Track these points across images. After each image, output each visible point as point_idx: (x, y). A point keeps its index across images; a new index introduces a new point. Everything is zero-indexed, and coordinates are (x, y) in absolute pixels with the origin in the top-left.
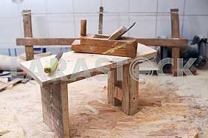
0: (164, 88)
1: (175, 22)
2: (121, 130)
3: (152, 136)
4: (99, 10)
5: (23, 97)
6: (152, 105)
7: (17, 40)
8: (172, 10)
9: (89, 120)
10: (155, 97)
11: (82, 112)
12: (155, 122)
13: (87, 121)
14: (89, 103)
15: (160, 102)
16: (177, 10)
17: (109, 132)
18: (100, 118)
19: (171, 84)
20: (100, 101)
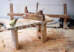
0: (59, 33)
1: (65, 9)
2: (38, 48)
3: (49, 51)
4: (36, 4)
5: (8, 34)
6: (53, 39)
7: (8, 14)
8: (64, 4)
9: (28, 43)
10: (55, 37)
11: (27, 40)
12: (51, 46)
13: (27, 44)
14: (30, 37)
15: (56, 38)
16: (66, 4)
17: (33, 48)
18: (32, 43)
19: (63, 32)
20: (34, 37)
